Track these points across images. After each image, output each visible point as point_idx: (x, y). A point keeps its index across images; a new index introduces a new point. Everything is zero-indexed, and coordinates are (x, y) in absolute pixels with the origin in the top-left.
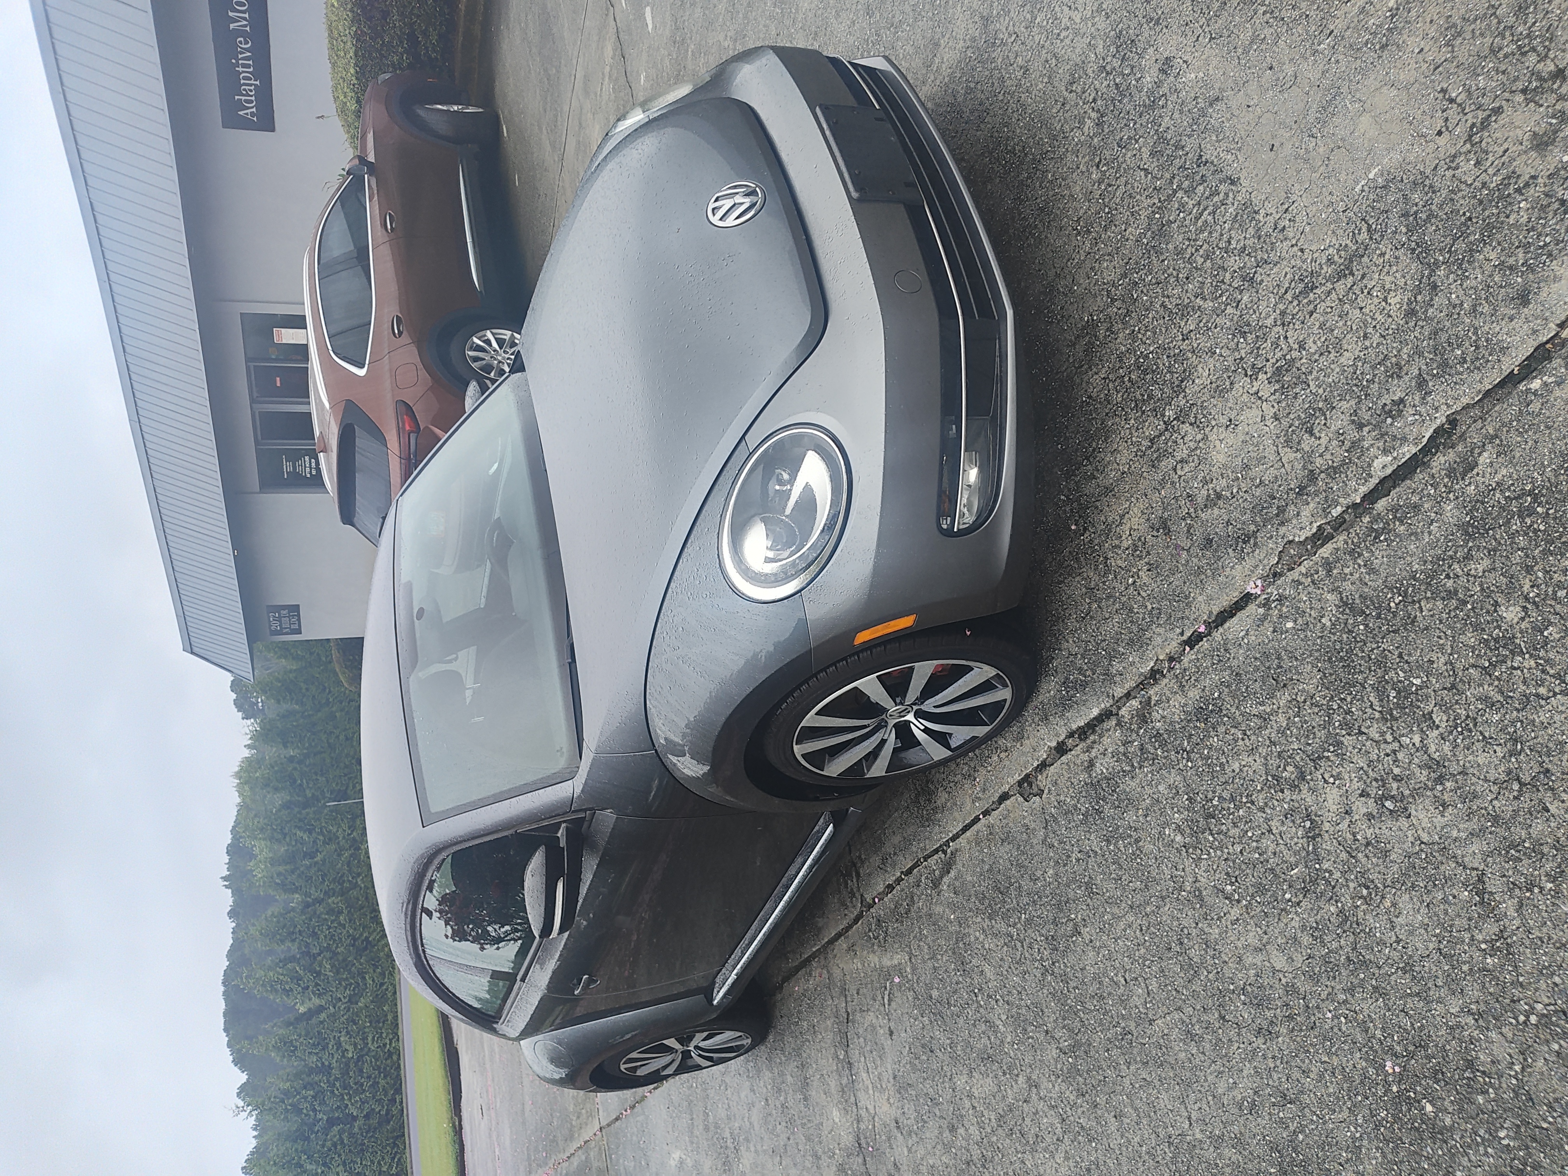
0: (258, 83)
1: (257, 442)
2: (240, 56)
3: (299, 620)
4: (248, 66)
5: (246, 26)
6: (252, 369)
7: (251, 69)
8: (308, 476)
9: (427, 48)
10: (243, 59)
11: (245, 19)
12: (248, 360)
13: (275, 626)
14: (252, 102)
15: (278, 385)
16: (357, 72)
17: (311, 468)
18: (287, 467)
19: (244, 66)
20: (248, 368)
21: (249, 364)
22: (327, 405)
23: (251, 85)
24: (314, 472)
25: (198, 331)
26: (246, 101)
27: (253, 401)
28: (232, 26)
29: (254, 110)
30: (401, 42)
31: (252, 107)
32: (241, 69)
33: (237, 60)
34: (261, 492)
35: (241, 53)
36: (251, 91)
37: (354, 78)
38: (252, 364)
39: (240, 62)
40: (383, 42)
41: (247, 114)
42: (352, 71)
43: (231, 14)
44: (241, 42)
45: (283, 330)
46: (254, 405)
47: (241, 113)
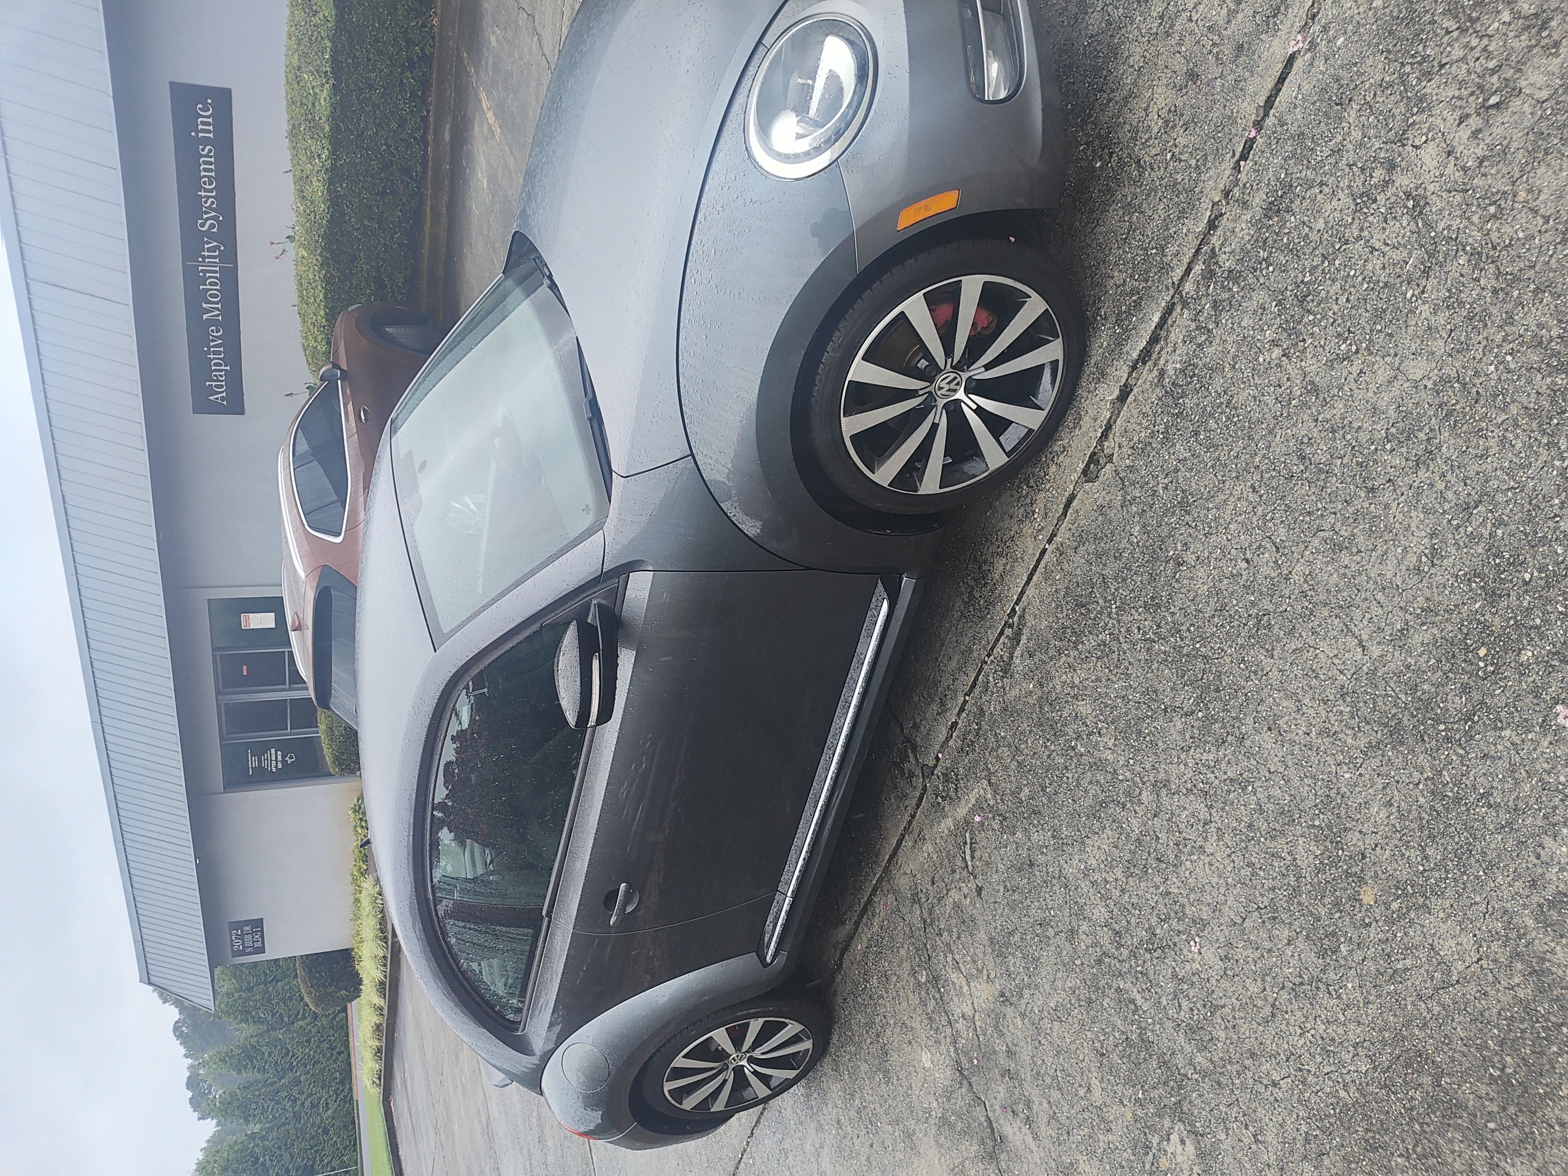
0: (228, 368)
1: (222, 738)
2: (212, 344)
3: (262, 936)
4: (219, 353)
5: (218, 315)
6: (218, 658)
7: (222, 356)
8: (274, 770)
9: (393, 292)
10: (213, 346)
11: (217, 309)
12: (214, 649)
13: (238, 945)
14: (222, 387)
15: (245, 673)
16: (327, 314)
17: (276, 760)
18: (253, 762)
19: (215, 353)
20: (214, 657)
21: (215, 653)
22: (302, 574)
23: (221, 371)
24: (280, 766)
25: (164, 616)
26: (217, 386)
27: (218, 693)
28: (205, 317)
29: (224, 394)
30: (369, 285)
31: (222, 392)
32: (212, 356)
33: (209, 347)
34: (224, 792)
35: (213, 341)
36: (221, 376)
37: (324, 320)
38: (218, 653)
39: (212, 349)
40: (352, 285)
41: (217, 399)
42: (322, 313)
43: (204, 306)
44: (212, 331)
45: (251, 615)
46: (219, 697)
47: (211, 398)
